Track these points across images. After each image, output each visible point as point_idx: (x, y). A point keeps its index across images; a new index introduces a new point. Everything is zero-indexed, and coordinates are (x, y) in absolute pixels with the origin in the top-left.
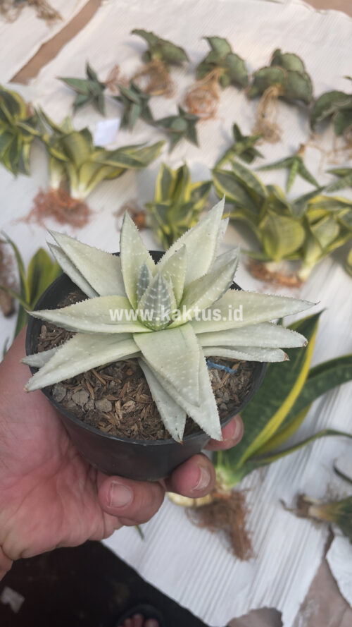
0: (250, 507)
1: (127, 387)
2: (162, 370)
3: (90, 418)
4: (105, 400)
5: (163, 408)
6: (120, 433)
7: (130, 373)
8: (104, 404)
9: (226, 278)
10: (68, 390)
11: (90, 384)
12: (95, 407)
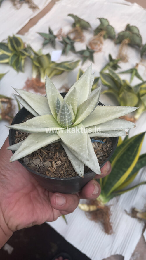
0: (112, 213)
1: (57, 155)
2: (71, 146)
3: (41, 170)
4: (47, 162)
5: (74, 163)
6: (56, 176)
7: (57, 148)
8: (47, 163)
9: (95, 101)
10: (30, 159)
11: (40, 155)
12: (43, 166)
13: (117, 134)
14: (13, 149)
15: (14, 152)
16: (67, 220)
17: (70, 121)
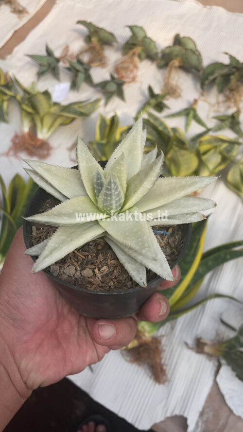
1: (100, 258)
2: (124, 241)
3: (80, 283)
4: (88, 269)
5: (130, 267)
6: (102, 289)
7: (100, 248)
8: (87, 272)
9: (156, 170)
10: (60, 267)
11: (75, 260)
12: (81, 276)
13: (189, 219)
14: (33, 254)
15: (35, 258)
17: (119, 203)
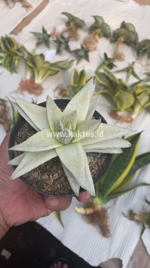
1: (54, 168)
7: (55, 161)
8: (45, 177)
12: (41, 178)
16: (64, 224)
